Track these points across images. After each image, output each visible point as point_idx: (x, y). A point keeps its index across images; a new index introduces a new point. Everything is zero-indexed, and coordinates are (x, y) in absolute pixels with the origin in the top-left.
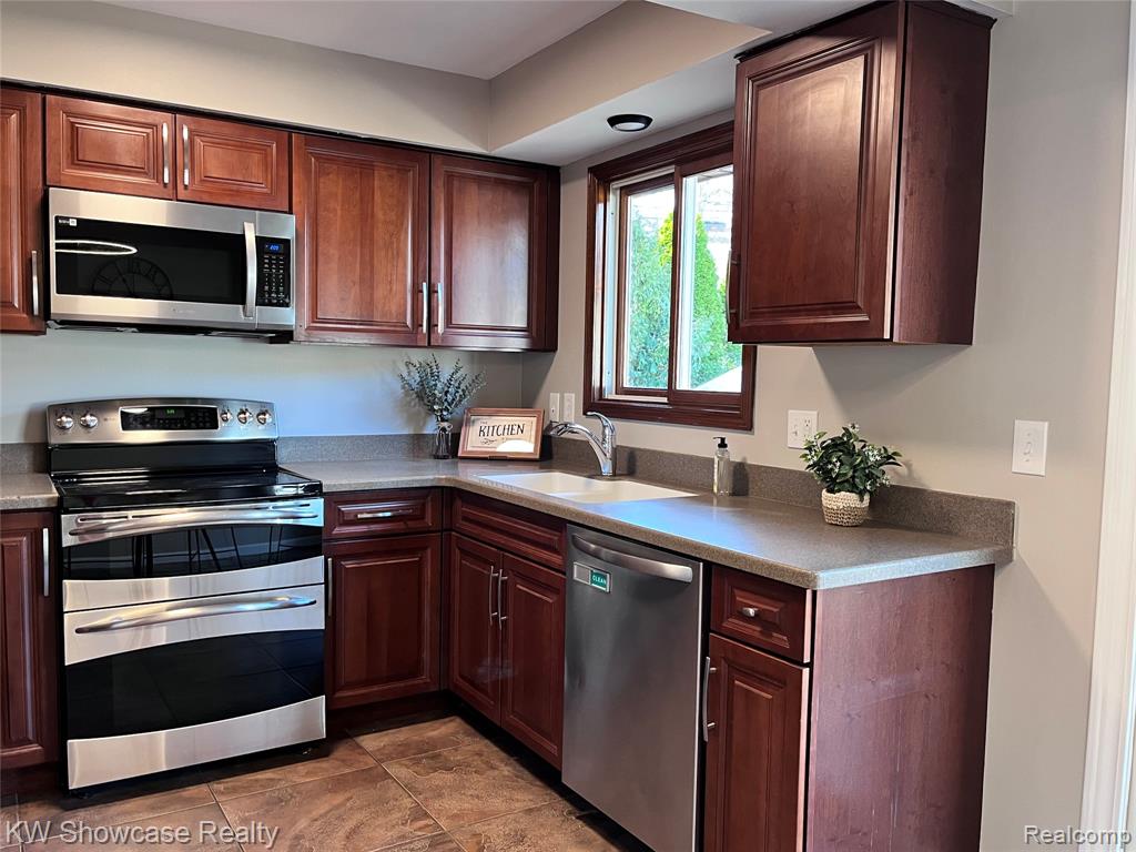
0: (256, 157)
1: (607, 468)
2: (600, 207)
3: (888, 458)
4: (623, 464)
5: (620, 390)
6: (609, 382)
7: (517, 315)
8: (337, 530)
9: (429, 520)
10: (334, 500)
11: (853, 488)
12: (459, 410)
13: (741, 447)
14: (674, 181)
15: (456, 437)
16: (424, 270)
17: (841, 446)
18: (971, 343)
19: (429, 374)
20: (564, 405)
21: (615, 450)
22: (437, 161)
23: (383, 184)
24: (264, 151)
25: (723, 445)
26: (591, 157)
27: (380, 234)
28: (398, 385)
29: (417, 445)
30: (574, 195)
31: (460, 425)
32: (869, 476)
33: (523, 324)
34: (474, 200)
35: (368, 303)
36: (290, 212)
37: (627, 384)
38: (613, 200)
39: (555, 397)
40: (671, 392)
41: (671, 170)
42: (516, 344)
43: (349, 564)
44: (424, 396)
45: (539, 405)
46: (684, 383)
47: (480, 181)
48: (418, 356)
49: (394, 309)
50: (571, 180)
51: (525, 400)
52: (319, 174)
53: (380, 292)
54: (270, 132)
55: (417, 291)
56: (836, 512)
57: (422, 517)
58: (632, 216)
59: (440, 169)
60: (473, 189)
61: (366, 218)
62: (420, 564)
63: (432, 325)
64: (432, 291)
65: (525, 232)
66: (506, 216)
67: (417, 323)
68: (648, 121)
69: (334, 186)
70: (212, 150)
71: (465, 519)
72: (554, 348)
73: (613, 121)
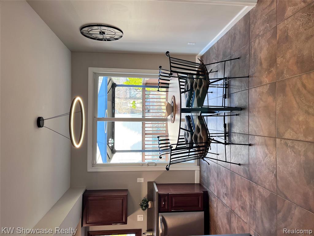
18: (128, 190)
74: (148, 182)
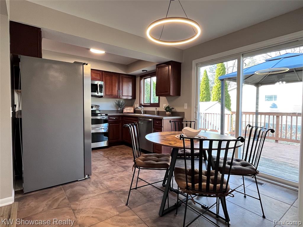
0: (99, 75)
1: (142, 113)
2: (141, 81)
3: (173, 108)
4: (144, 113)
5: (144, 104)
6: (143, 103)
7: (131, 94)
8: (109, 120)
9: (120, 119)
10: (109, 116)
11: (169, 112)
12: (123, 107)
13: (158, 109)
14: (150, 77)
15: (123, 110)
16: (119, 89)
17: (168, 107)
18: (180, 96)
19: (119, 102)
20: (137, 105)
21: (144, 111)
22: (121, 75)
23: (114, 78)
24: (100, 74)
25: (156, 109)
26: (140, 75)
27: (113, 84)
28: (115, 104)
29: (117, 111)
30: (138, 79)
31: (123, 109)
32: (170, 110)
33: (131, 95)
34: (125, 79)
35: (112, 92)
36: (103, 81)
37: (145, 103)
38: (143, 80)
39: (136, 105)
40: (150, 103)
41: (150, 76)
42: (130, 98)
43: (111, 125)
44: (118, 105)
45: (134, 106)
46: (152, 102)
47: (126, 77)
48: (117, 100)
49: (115, 93)
50: (137, 77)
51: (132, 105)
52: (106, 77)
53: (113, 91)
54: (100, 71)
55: (118, 91)
56: (168, 114)
57: (119, 119)
58: (145, 81)
59: (121, 76)
60: (125, 78)
61: (112, 82)
62: (119, 125)
63: (120, 95)
64: (120, 91)
65: (132, 83)
66: (129, 82)
67: (118, 95)
68: (147, 71)
69: (108, 78)
70: (93, 74)
71: (125, 119)
72: (136, 99)
73: (143, 71)
74: (184, 112)
